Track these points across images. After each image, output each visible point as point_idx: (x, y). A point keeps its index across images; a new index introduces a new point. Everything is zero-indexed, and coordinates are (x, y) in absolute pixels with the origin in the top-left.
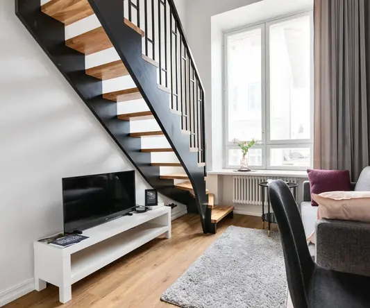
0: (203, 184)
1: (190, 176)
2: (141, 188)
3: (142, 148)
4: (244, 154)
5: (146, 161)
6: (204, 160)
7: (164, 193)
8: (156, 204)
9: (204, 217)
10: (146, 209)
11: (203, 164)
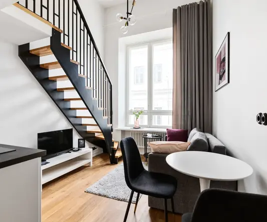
0: (111, 136)
1: (102, 132)
2: (76, 138)
3: (77, 116)
4: (137, 118)
5: (79, 123)
6: (111, 123)
7: (89, 141)
8: (84, 147)
9: (111, 155)
10: (79, 150)
11: (111, 125)
